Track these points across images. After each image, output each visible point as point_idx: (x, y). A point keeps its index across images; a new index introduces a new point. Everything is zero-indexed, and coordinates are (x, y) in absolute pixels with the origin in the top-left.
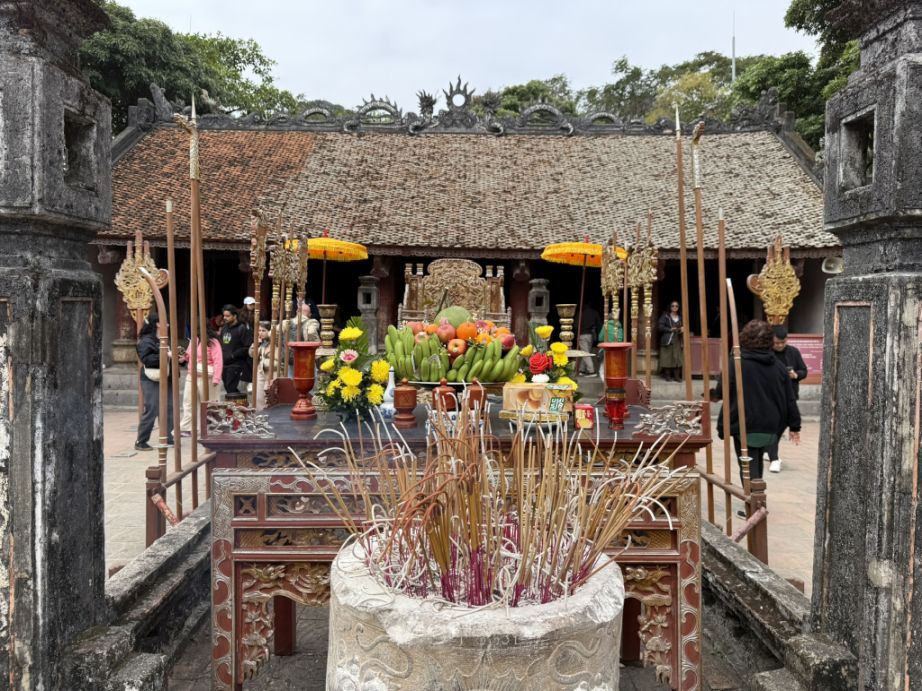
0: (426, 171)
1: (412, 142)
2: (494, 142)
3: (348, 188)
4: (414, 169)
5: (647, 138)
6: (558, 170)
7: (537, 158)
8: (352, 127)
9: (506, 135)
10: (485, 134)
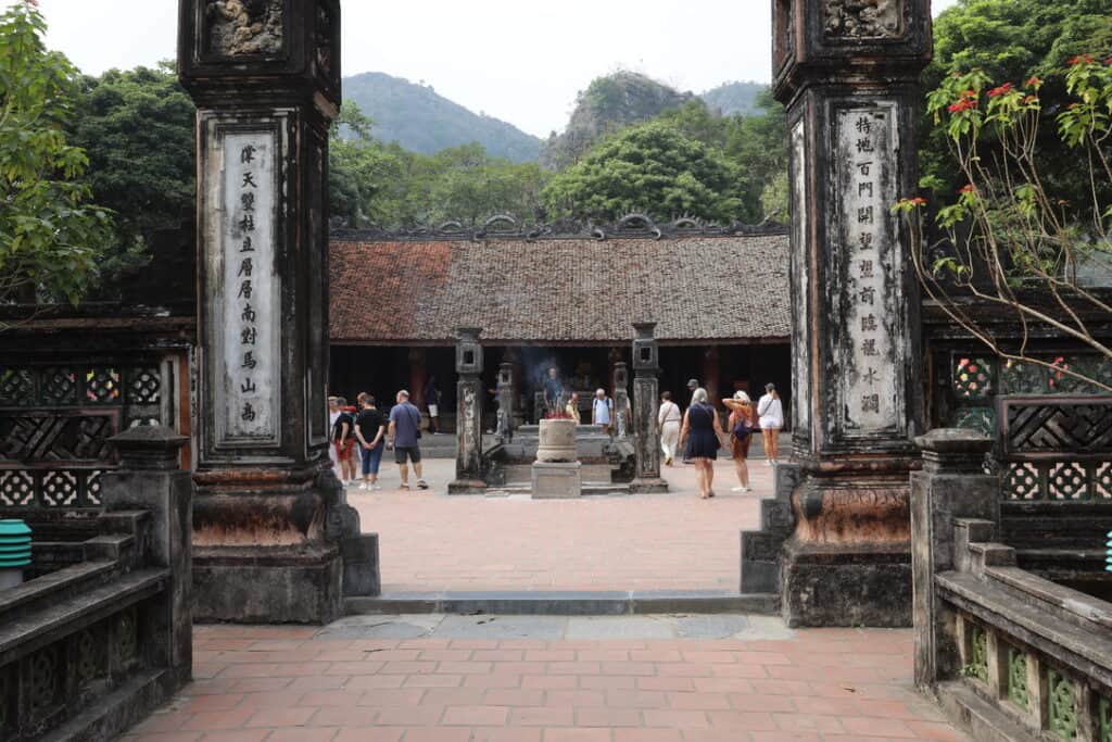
0: (542, 275)
1: (530, 248)
2: (596, 246)
3: (483, 293)
4: (531, 273)
5: (720, 241)
6: (646, 272)
7: (630, 261)
8: (480, 236)
9: (606, 239)
10: (589, 239)
